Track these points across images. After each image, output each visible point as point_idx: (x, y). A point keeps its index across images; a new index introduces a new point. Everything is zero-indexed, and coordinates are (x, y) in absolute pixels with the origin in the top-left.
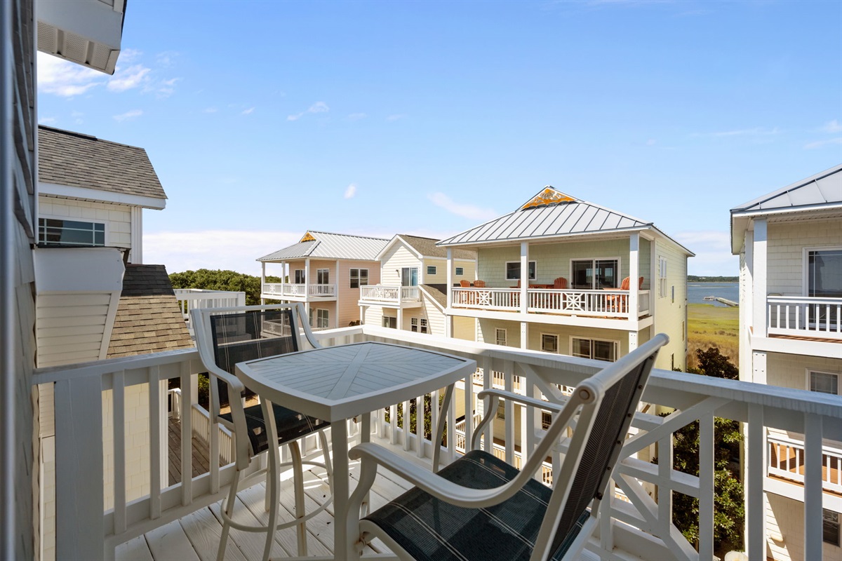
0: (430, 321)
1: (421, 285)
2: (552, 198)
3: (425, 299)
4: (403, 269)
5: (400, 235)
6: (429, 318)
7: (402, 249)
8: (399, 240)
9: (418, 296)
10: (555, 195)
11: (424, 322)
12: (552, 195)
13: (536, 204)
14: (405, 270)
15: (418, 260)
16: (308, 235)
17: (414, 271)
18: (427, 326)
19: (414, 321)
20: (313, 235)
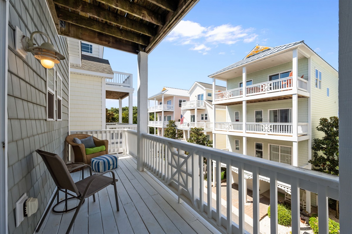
0: (209, 114)
1: (205, 100)
2: (259, 50)
3: (207, 106)
4: (198, 95)
5: (197, 82)
6: (208, 113)
7: (198, 87)
8: (197, 84)
9: (204, 105)
10: (261, 48)
11: (206, 115)
12: (259, 49)
13: (252, 54)
14: (199, 96)
15: (204, 91)
16: (164, 89)
17: (202, 95)
18: (207, 116)
19: (202, 115)
20: (165, 88)
